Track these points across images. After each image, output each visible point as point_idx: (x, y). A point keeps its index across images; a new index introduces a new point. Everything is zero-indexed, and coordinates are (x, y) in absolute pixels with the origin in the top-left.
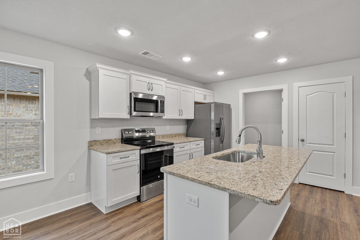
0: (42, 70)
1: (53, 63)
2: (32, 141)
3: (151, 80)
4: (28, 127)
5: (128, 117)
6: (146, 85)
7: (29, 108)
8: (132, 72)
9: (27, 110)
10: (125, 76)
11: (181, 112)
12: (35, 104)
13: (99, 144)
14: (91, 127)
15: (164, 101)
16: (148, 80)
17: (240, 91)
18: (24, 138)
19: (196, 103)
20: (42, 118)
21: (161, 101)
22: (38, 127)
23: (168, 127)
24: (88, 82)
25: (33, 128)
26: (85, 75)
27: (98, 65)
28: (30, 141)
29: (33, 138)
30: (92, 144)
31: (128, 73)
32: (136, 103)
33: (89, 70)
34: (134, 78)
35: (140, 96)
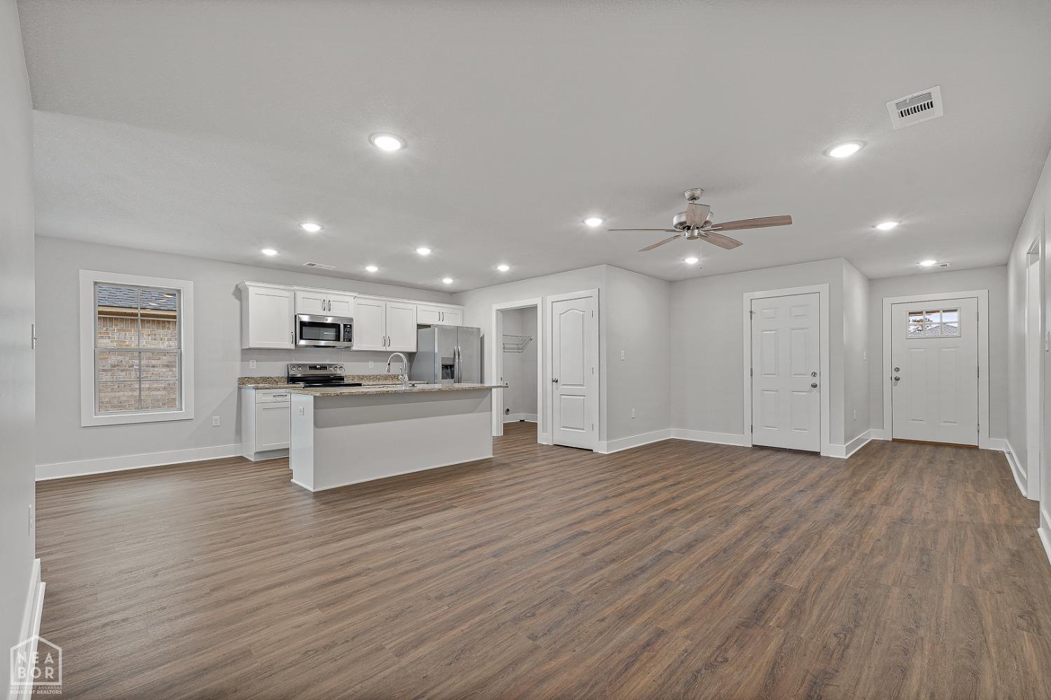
0: (179, 291)
1: (192, 282)
2: (164, 393)
3: (328, 296)
4: (156, 369)
5: (293, 346)
6: (319, 303)
7: (157, 336)
8: (296, 288)
9: (155, 339)
10: (287, 294)
11: (387, 341)
12: (169, 328)
13: (253, 381)
14: (242, 361)
15: (351, 325)
16: (323, 297)
17: (493, 305)
18: (149, 388)
19: (420, 326)
20: (180, 348)
21: (345, 326)
22: (174, 369)
23: (371, 364)
24: (238, 302)
25: (165, 370)
26: (234, 294)
27: (247, 283)
28: (159, 393)
29: (165, 389)
30: (243, 381)
31: (292, 288)
32: (304, 328)
33: (239, 287)
34: (300, 295)
35: (306, 319)
